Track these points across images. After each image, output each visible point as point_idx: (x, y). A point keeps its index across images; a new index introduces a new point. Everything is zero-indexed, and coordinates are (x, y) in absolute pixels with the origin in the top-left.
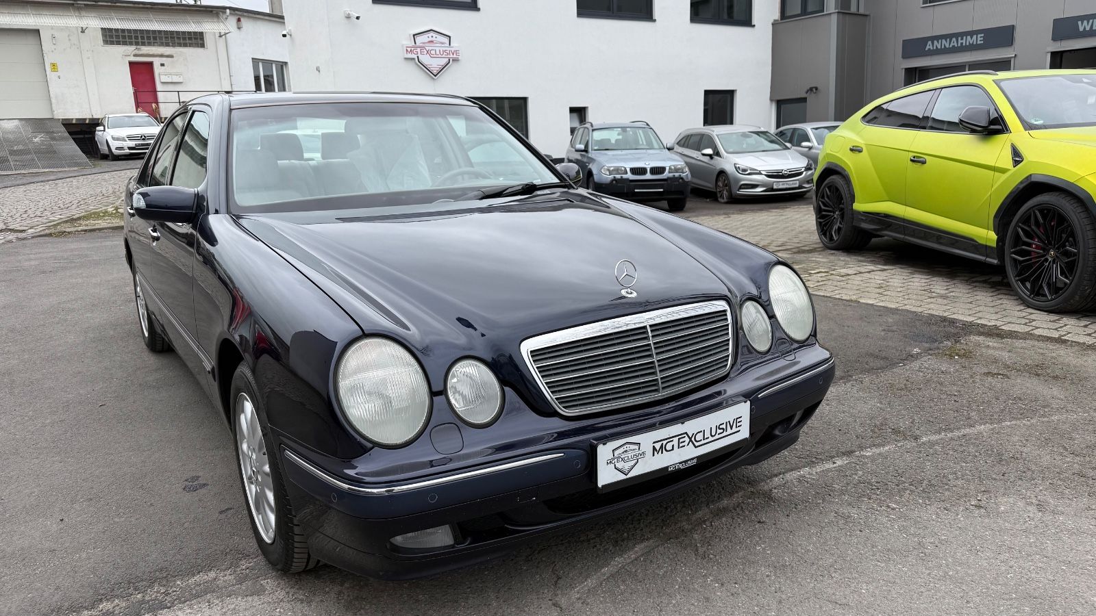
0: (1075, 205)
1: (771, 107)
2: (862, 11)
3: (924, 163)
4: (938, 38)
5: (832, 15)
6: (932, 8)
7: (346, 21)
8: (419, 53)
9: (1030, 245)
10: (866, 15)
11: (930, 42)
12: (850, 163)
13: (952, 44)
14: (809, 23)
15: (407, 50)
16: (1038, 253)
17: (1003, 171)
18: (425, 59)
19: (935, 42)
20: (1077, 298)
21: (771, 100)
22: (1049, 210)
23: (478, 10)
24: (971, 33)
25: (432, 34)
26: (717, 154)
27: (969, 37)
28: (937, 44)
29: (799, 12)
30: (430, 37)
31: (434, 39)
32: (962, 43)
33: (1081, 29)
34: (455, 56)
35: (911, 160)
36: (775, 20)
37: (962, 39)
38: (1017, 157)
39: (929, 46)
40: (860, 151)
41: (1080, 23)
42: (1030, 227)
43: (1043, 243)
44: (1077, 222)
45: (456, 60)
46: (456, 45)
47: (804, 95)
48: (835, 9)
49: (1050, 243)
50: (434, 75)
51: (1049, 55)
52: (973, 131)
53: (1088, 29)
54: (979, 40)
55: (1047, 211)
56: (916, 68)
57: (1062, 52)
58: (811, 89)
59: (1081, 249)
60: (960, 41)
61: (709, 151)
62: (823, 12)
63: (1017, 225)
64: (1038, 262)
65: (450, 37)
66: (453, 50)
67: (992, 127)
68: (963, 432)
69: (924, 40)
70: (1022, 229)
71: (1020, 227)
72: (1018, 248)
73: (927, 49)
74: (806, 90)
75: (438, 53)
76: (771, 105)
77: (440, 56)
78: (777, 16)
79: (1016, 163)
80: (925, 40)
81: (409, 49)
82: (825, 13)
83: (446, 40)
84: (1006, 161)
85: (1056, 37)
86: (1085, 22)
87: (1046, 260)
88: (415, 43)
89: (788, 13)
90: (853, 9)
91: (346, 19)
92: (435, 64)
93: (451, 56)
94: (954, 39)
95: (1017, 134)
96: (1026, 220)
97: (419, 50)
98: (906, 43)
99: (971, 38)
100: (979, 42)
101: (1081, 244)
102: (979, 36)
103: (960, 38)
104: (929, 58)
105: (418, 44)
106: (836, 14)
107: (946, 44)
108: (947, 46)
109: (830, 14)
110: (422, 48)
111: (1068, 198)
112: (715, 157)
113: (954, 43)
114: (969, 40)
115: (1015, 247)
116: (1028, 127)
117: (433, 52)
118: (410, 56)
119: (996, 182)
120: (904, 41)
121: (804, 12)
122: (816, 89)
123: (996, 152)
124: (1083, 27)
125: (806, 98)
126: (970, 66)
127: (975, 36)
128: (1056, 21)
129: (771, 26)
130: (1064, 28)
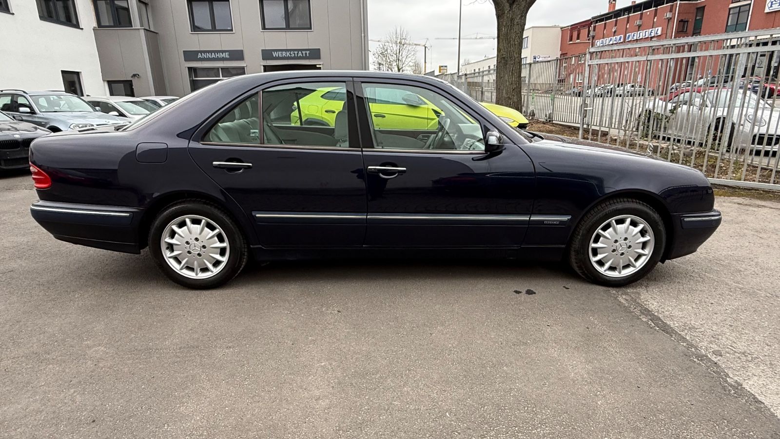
1: (105, 84)
2: (152, 29)
4: (205, 52)
5: (140, 30)
6: (197, 35)
10: (155, 32)
11: (200, 54)
21: (104, 81)
24: (223, 52)
27: (221, 53)
28: (204, 55)
29: (112, 24)
32: (217, 56)
33: (274, 56)
36: (95, 27)
37: (218, 54)
39: (199, 56)
41: (273, 53)
47: (130, 79)
48: (141, 27)
51: (262, 67)
53: (277, 56)
54: (226, 55)
56: (193, 67)
57: (269, 66)
58: (134, 75)
62: (131, 27)
69: (196, 52)
74: (130, 76)
78: (95, 24)
80: (198, 52)
82: (133, 28)
85: (264, 58)
89: (103, 24)
90: (147, 28)
94: (213, 54)
98: (186, 53)
99: (223, 54)
100: (227, 57)
102: (227, 53)
103: (216, 54)
104: (200, 62)
106: (143, 30)
107: (209, 55)
108: (210, 57)
109: (138, 29)
113: (213, 56)
114: (221, 55)
120: (184, 51)
121: (117, 25)
122: (138, 75)
124: (275, 54)
125: (131, 81)
126: (221, 69)
127: (224, 53)
128: (262, 50)
129: (93, 31)
130: (267, 54)
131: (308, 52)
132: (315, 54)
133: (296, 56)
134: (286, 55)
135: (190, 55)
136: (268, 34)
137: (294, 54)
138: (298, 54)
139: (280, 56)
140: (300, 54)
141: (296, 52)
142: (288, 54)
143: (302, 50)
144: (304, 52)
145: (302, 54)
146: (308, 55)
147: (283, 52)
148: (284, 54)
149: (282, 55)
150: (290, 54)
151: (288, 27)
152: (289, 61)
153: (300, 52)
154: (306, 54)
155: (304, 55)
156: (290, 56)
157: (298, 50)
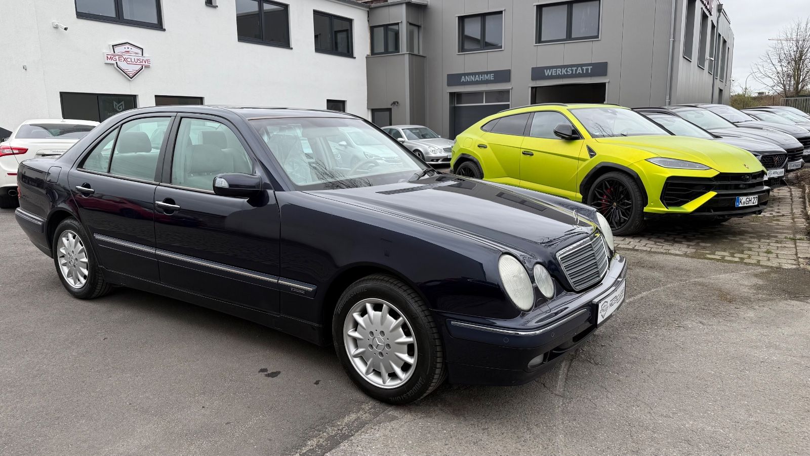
0: (628, 178)
1: (368, 113)
2: (421, 54)
3: (532, 155)
4: (467, 74)
5: (406, 55)
6: (463, 56)
7: (54, 30)
8: (118, 60)
9: (601, 200)
10: (424, 57)
11: (463, 77)
12: (478, 154)
13: (476, 79)
14: (392, 59)
15: (107, 57)
16: (607, 204)
17: (584, 160)
18: (123, 65)
19: (466, 77)
20: (632, 227)
21: (368, 109)
22: (613, 181)
23: (164, 30)
24: (487, 73)
25: (127, 46)
26: (349, 144)
27: (485, 75)
28: (468, 79)
29: (383, 51)
30: (127, 48)
31: (129, 50)
32: (482, 79)
33: (546, 74)
34: (146, 64)
35: (523, 153)
36: (368, 55)
37: (482, 76)
38: (592, 153)
39: (463, 79)
40: (485, 147)
41: (545, 71)
42: (602, 190)
43: (610, 199)
44: (630, 187)
45: (148, 67)
46: (147, 55)
47: (389, 107)
48: (407, 51)
49: (614, 199)
50: (131, 77)
51: (530, 89)
52: (563, 138)
53: (550, 74)
54: (491, 77)
55: (612, 182)
56: (455, 93)
57: (536, 87)
58: (394, 103)
59: (634, 201)
60: (481, 77)
61: (344, 143)
62: (399, 52)
63: (594, 189)
64: (607, 209)
65: (142, 49)
66: (145, 59)
67: (573, 136)
68: (640, 296)
69: (460, 76)
70: (598, 192)
71: (596, 190)
72: (595, 202)
73: (462, 81)
74: (391, 103)
75: (133, 60)
76: (368, 111)
77: (135, 63)
78: (368, 52)
79: (592, 156)
81: (109, 57)
82: (400, 53)
83: (139, 51)
84: (585, 154)
85: (534, 78)
86: (548, 70)
87: (612, 208)
88: (114, 52)
89: (376, 51)
90: (416, 52)
91: (54, 29)
92: (131, 69)
93: (144, 63)
94: (477, 76)
95: (588, 140)
96: (600, 186)
97: (117, 57)
98: (450, 77)
100: (491, 79)
101: (633, 198)
102: (491, 75)
103: (480, 75)
104: (463, 87)
105: (116, 53)
106: (408, 55)
107: (472, 78)
108: (473, 79)
109: (404, 54)
110: (120, 56)
111: (624, 175)
112: (348, 147)
113: (477, 78)
114: (486, 77)
115: (593, 202)
116: (593, 136)
117: (129, 60)
118: (110, 61)
119: (580, 166)
120: (448, 75)
121: (386, 51)
122: (398, 103)
123: (577, 149)
124: (547, 73)
125: (391, 109)
126: (486, 93)
127: (489, 75)
128: (533, 69)
129: (365, 59)
130: (537, 73)
131: (590, 68)
132: (601, 68)
133: (574, 73)
134: (561, 72)
135: (454, 79)
136: (542, 48)
137: (572, 70)
138: (576, 70)
139: (553, 74)
140: (579, 71)
141: (574, 69)
142: (564, 71)
143: (581, 65)
144: (585, 68)
145: (583, 70)
146: (590, 72)
147: (558, 70)
148: (559, 71)
149: (556, 73)
150: (567, 71)
151: (569, 37)
152: (564, 80)
153: (580, 68)
154: (587, 70)
155: (585, 72)
156: (566, 73)
157: (577, 66)
